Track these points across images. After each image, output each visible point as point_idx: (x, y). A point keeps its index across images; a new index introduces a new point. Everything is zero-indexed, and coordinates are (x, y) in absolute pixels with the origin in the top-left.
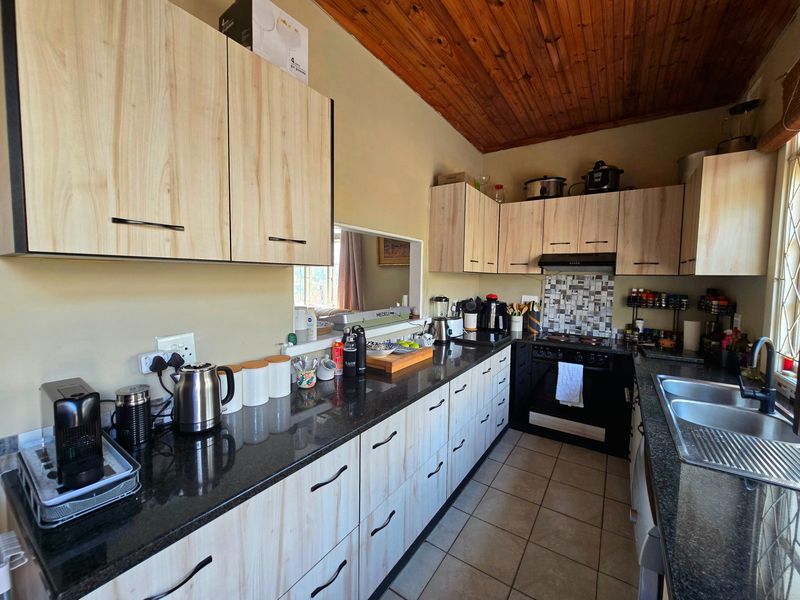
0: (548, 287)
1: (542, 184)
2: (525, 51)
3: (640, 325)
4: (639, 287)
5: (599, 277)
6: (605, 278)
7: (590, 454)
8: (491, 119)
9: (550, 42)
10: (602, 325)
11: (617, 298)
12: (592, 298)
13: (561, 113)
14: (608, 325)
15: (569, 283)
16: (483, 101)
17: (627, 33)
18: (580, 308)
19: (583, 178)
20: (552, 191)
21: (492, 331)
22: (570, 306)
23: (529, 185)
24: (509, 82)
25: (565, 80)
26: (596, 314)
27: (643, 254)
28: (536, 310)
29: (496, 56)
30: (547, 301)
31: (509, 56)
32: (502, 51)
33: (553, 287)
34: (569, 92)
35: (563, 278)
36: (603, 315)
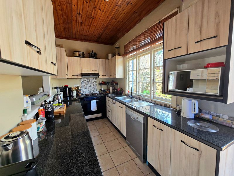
0: (82, 82)
1: (78, 53)
2: (85, 17)
3: (102, 89)
4: (101, 81)
5: (93, 79)
6: (95, 79)
7: (100, 120)
8: (64, 29)
9: (92, 18)
10: (95, 90)
11: (97, 84)
12: (92, 84)
13: (84, 35)
14: (96, 90)
15: (87, 81)
16: (65, 23)
17: (105, 25)
18: (90, 87)
19: (89, 54)
20: (81, 56)
21: (68, 96)
22: (87, 86)
23: (75, 53)
24: (77, 22)
25: (89, 28)
26: (93, 88)
27: (103, 73)
28: (80, 88)
29: (77, 13)
30: (82, 86)
31: (81, 15)
32: (80, 13)
33: (83, 82)
34: (89, 31)
35: (85, 79)
36: (95, 88)
